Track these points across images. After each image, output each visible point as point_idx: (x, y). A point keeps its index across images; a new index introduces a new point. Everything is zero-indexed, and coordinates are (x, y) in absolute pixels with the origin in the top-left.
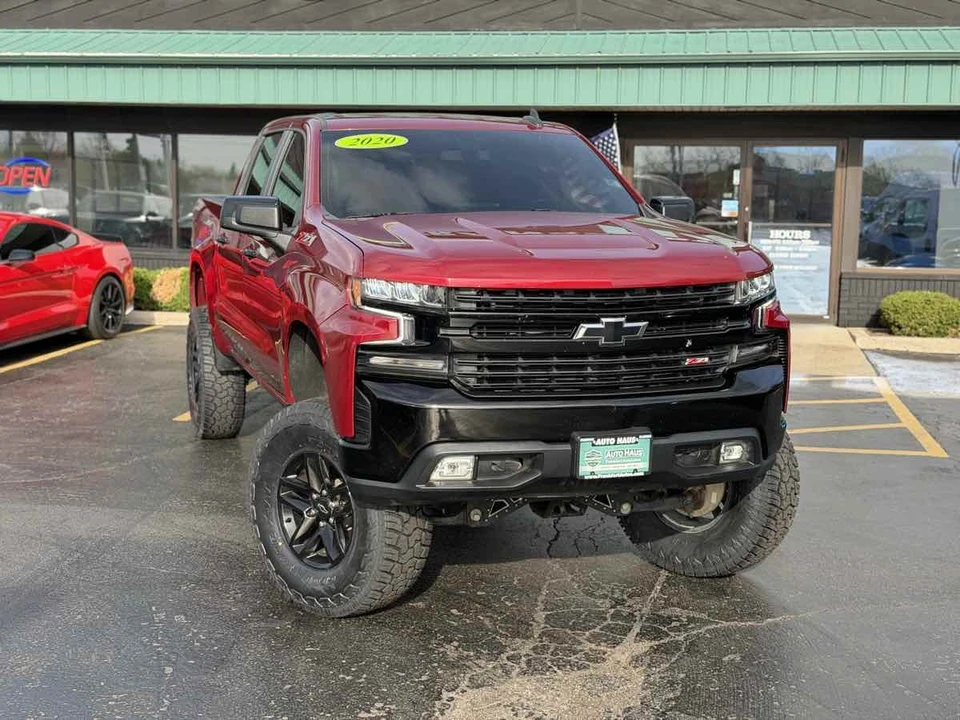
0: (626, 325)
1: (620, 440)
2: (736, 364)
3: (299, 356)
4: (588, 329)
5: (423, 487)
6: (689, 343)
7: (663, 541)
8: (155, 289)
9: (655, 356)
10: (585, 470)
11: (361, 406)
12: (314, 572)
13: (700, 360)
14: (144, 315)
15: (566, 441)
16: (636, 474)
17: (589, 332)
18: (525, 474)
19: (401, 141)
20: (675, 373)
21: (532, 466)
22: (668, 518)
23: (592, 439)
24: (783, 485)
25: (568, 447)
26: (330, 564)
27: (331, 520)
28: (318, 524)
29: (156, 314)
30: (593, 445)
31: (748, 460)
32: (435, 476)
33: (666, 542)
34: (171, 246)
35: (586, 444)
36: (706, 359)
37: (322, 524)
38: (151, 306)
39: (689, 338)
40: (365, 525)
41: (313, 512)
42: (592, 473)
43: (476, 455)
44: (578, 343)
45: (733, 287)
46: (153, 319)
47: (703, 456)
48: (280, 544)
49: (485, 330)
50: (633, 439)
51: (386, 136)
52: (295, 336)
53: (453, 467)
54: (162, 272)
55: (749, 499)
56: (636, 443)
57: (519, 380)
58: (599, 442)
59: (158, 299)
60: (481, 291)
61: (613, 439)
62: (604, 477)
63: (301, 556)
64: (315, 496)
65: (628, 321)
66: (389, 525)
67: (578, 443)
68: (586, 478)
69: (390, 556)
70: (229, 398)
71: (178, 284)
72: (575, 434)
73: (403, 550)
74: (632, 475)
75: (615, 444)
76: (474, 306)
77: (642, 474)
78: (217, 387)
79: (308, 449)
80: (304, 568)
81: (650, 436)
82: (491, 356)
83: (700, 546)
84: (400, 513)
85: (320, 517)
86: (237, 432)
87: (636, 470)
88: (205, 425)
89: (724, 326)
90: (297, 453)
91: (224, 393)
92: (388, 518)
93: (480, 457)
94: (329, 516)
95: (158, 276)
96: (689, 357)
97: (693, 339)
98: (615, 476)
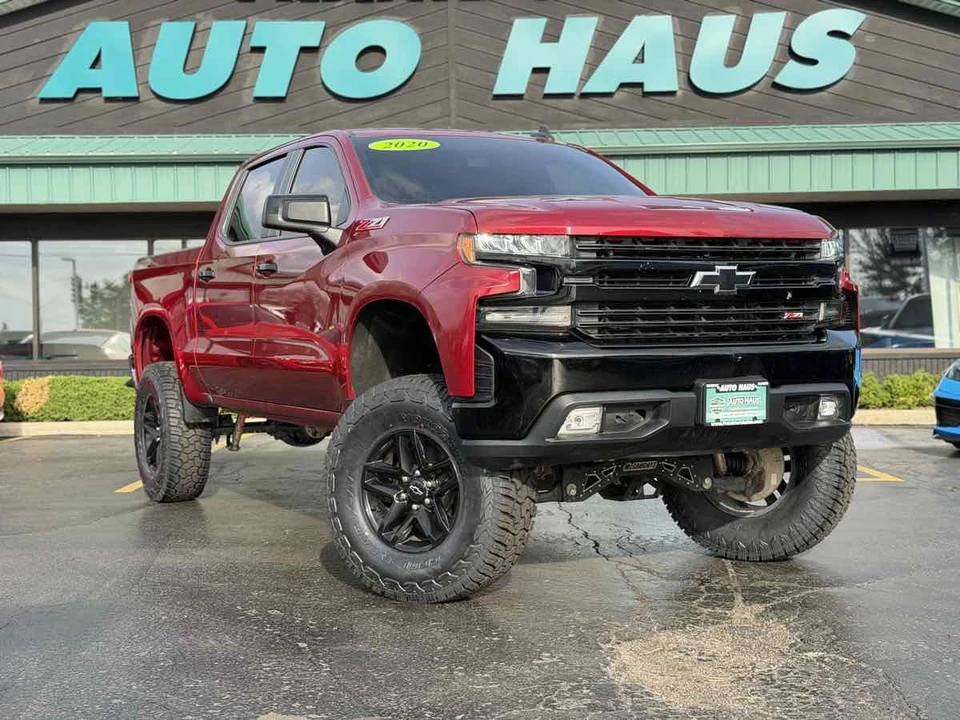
0: (738, 273)
1: (741, 387)
2: (823, 322)
3: (362, 347)
4: (705, 276)
5: (551, 440)
6: (790, 295)
7: (723, 528)
8: (19, 399)
9: (759, 308)
10: (711, 418)
11: (481, 363)
12: (411, 556)
13: (796, 315)
14: (11, 426)
15: (690, 389)
16: (756, 422)
17: (705, 279)
18: (647, 426)
19: (436, 145)
20: (774, 327)
21: (656, 417)
22: (724, 505)
23: (717, 385)
24: (847, 457)
25: (692, 395)
26: (430, 546)
27: (427, 501)
28: (410, 509)
29: (23, 425)
30: (718, 391)
31: (839, 417)
32: (563, 431)
33: (725, 531)
34: (32, 358)
35: (711, 389)
36: (801, 314)
37: (415, 507)
38: (16, 418)
39: (790, 290)
40: (477, 495)
41: (404, 496)
42: (718, 420)
43: (603, 405)
44: (695, 291)
45: (818, 245)
46: (20, 430)
47: (802, 412)
48: (367, 534)
49: (606, 278)
50: (753, 386)
51: (418, 141)
52: (360, 324)
53: (578, 420)
54: (26, 381)
55: (816, 472)
56: (755, 389)
57: (638, 331)
58: (724, 388)
59: (24, 409)
60: (600, 238)
61: (735, 386)
62: (728, 424)
63: (391, 544)
64: (405, 479)
65: (739, 269)
66: (505, 492)
67: (705, 389)
68: (713, 425)
69: (506, 526)
70: (195, 453)
71: (46, 393)
72: (697, 382)
73: (518, 519)
74: (751, 422)
75: (737, 391)
76: (594, 255)
77: (761, 422)
78: (184, 441)
79: (401, 428)
80: (397, 554)
81: (767, 383)
82: (613, 304)
83: (765, 527)
84: (514, 480)
85: (413, 499)
86: (201, 490)
87: (755, 418)
88: (169, 485)
89: (815, 282)
90: (386, 434)
91: (191, 448)
92: (502, 483)
93: (608, 407)
94: (424, 497)
95: (23, 385)
96: (788, 311)
97: (794, 292)
98: (738, 423)
